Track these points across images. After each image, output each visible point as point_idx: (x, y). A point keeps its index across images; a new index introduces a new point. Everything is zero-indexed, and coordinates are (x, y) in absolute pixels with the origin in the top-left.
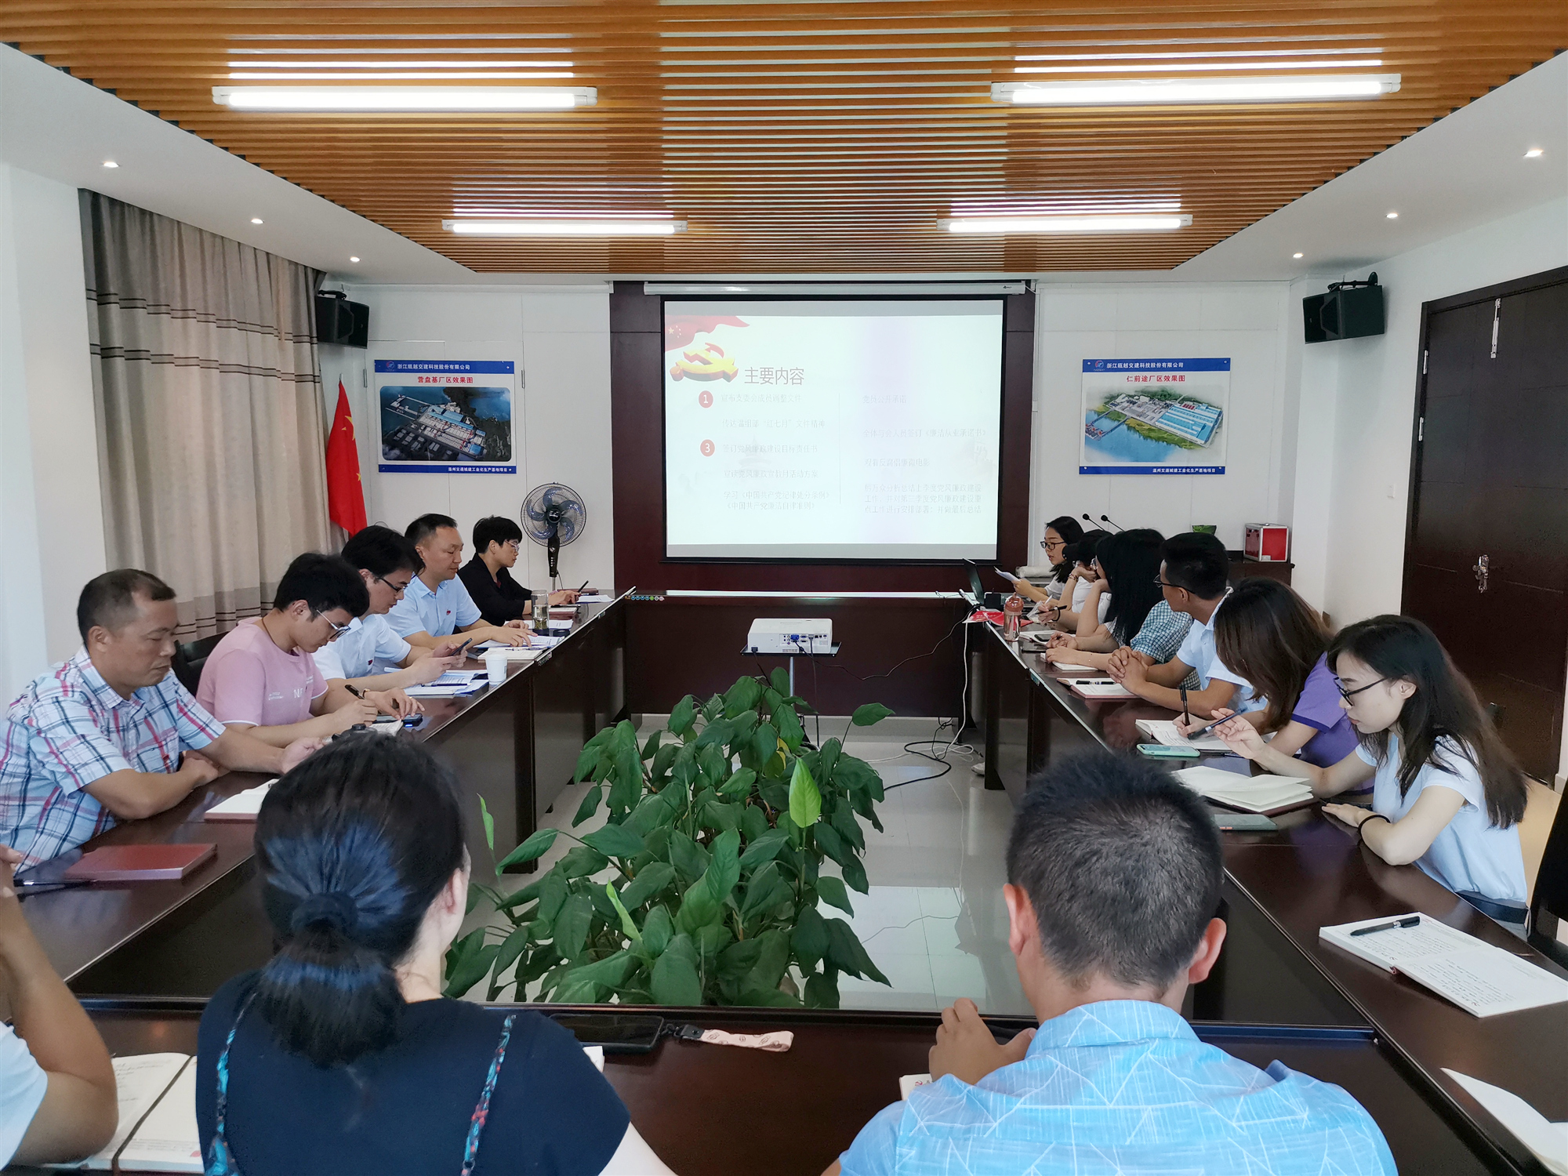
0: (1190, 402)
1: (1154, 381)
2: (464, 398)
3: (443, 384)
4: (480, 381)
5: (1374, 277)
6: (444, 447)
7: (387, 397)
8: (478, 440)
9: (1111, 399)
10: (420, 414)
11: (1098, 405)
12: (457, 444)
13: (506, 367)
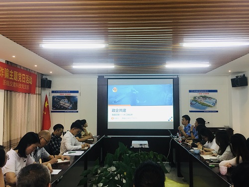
0: (210, 98)
1: (203, 94)
2: (69, 98)
3: (65, 95)
4: (72, 94)
5: (244, 75)
6: (64, 107)
7: (54, 98)
8: (71, 106)
9: (195, 98)
10: (60, 101)
11: (193, 99)
12: (67, 107)
13: (77, 92)
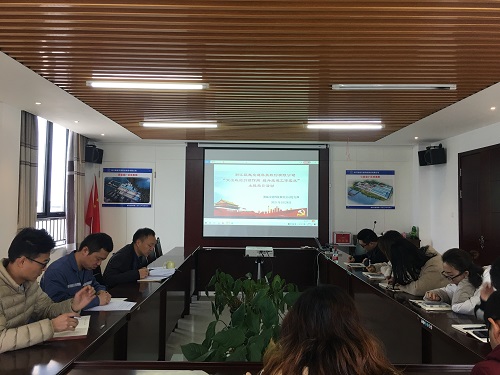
0: (381, 184)
1: (370, 178)
2: (134, 181)
3: (127, 176)
4: (140, 175)
5: (441, 145)
6: (126, 198)
7: (107, 181)
8: (138, 196)
9: (356, 183)
10: (118, 186)
11: (352, 185)
12: (130, 197)
13: (150, 171)
